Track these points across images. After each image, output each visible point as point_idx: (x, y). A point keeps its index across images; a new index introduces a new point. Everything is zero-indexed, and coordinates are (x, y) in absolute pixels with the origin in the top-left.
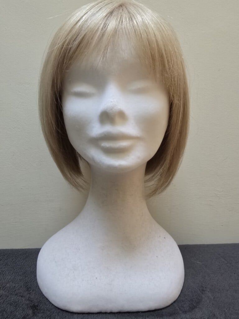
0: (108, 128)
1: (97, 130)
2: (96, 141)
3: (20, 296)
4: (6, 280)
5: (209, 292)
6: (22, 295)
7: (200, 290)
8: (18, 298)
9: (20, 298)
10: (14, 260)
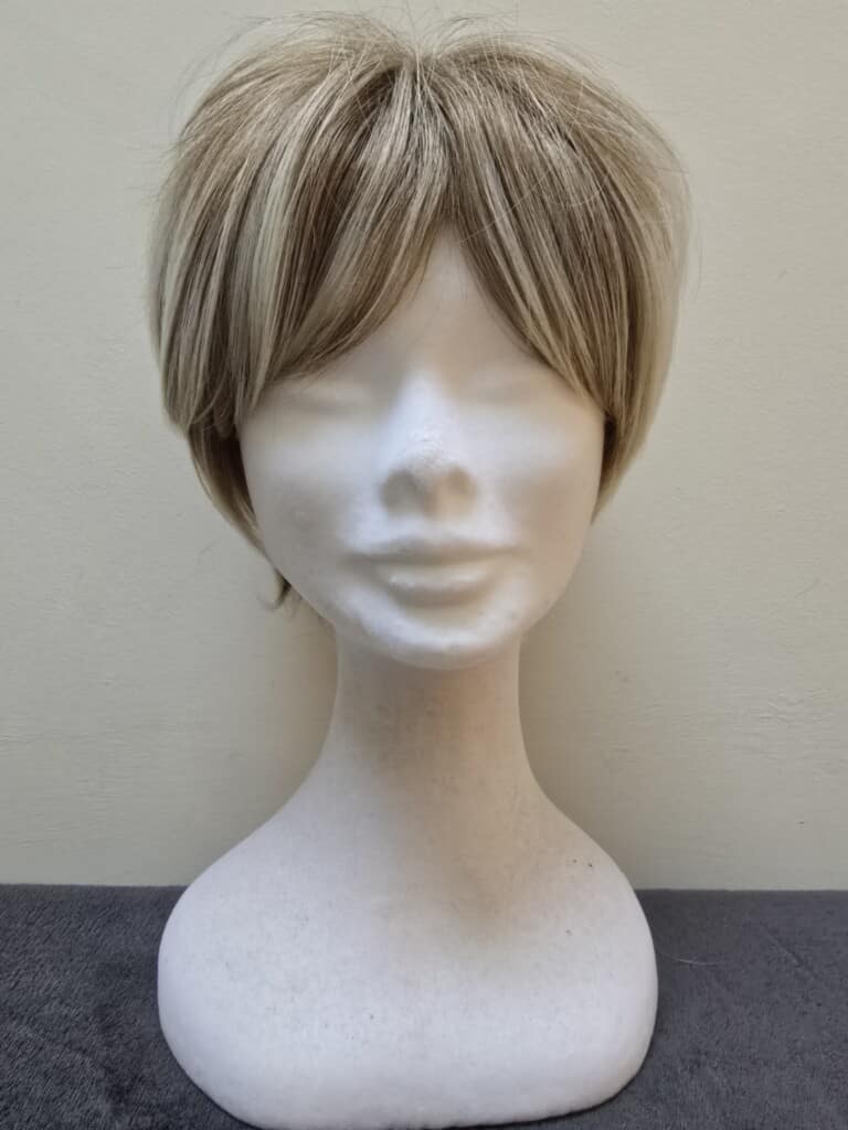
0: (412, 528)
1: (374, 529)
2: (369, 566)
3: (80, 1049)
4: (41, 992)
5: (716, 1069)
6: (84, 1047)
7: (683, 1061)
8: (72, 1055)
9: (78, 1057)
10: (73, 926)
